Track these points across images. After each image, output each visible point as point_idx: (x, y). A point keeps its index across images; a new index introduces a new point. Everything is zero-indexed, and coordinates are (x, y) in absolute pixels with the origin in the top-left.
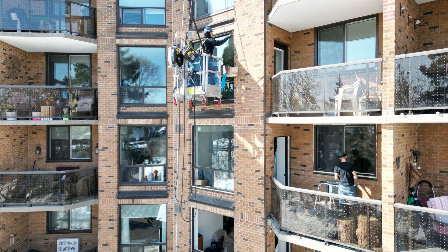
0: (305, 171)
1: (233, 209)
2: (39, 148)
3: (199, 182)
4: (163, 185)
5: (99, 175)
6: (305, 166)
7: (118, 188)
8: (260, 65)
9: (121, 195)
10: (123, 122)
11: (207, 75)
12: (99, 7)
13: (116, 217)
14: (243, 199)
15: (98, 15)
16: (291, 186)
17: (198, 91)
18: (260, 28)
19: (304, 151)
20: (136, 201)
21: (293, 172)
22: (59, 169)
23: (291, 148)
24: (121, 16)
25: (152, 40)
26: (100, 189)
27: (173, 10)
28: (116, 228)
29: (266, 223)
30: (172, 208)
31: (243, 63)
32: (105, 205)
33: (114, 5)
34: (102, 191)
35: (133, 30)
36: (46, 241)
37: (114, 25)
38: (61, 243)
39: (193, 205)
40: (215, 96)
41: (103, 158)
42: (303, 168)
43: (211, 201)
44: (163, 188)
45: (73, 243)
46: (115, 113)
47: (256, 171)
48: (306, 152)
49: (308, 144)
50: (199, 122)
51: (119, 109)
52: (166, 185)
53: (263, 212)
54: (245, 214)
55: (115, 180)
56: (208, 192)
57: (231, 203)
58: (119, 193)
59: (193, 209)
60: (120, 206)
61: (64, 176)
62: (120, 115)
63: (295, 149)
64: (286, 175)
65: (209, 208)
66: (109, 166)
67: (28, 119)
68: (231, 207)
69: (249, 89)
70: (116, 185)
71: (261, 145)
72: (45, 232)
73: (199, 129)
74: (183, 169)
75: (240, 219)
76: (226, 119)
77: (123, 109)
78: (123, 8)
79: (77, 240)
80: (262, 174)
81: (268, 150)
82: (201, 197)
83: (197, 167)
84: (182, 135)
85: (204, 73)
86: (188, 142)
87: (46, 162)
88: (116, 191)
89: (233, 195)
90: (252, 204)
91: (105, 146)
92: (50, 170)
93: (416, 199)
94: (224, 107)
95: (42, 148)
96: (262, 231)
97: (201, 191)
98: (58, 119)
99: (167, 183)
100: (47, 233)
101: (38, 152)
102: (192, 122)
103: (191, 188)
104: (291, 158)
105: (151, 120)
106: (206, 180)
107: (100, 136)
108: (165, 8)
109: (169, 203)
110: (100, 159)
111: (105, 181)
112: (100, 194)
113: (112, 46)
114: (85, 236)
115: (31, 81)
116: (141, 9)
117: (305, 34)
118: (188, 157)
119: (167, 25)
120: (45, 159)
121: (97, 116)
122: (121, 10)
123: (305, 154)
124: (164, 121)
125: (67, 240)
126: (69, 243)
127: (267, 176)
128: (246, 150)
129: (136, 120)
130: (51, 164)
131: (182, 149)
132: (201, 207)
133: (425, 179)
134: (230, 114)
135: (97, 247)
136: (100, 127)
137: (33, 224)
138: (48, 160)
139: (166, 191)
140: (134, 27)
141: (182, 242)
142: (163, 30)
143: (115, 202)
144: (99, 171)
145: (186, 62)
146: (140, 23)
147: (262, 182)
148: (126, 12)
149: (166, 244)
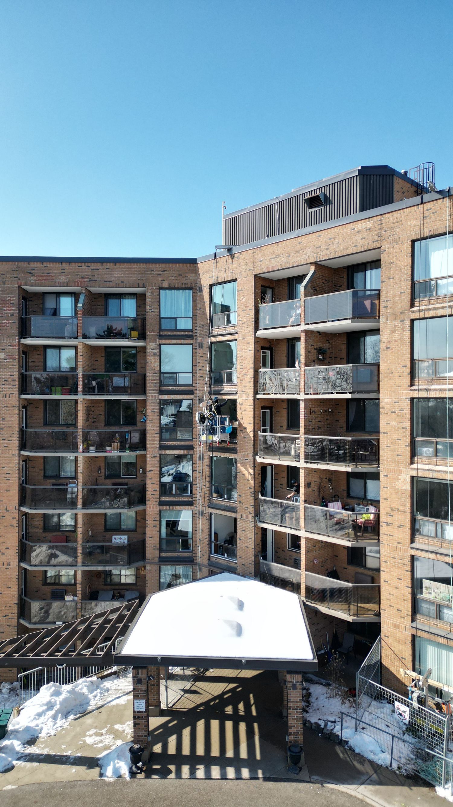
0: (282, 488)
1: (236, 512)
2: (100, 469)
3: (215, 495)
4: (190, 497)
5: (147, 489)
6: (282, 485)
7: (159, 499)
8: (251, 424)
9: (162, 503)
10: (163, 452)
11: (220, 428)
12: (148, 374)
13: (158, 519)
14: (242, 505)
15: (148, 379)
16: (274, 498)
17: (215, 438)
18: (251, 402)
19: (282, 476)
20: (172, 507)
21: (276, 489)
22: (114, 484)
23: (275, 473)
24: (162, 379)
25: (183, 396)
26: (147, 499)
27: (198, 375)
28: (158, 526)
29: (255, 519)
30: (196, 513)
31: (241, 421)
32: (151, 510)
33: (158, 373)
34: (149, 500)
35: (170, 388)
36: (104, 537)
37: (158, 386)
38: (115, 539)
39: (211, 510)
40: (226, 439)
41: (150, 477)
42: (281, 486)
43: (223, 508)
44: (190, 499)
45: (123, 539)
46: (158, 446)
47: (249, 488)
48: (283, 476)
49: (284, 471)
50: (215, 454)
51: (160, 443)
52: (192, 497)
53: (253, 513)
54: (243, 514)
55: (158, 492)
56: (221, 502)
57: (236, 508)
58: (160, 502)
59: (211, 513)
60: (160, 510)
61: (119, 490)
62: (162, 448)
63: (277, 474)
64: (272, 491)
65: (221, 512)
66: (154, 483)
67: (102, 452)
68: (235, 511)
69: (246, 437)
70: (158, 496)
71: (252, 472)
72: (103, 530)
73: (215, 459)
74: (205, 486)
75: (240, 518)
76: (232, 454)
77: (163, 443)
78: (164, 373)
79: (126, 537)
80: (252, 490)
81: (256, 475)
82: (217, 505)
83: (213, 485)
84: (204, 462)
85: (218, 427)
86: (208, 467)
87: (104, 479)
88: (158, 501)
89: (236, 503)
90: (247, 508)
91: (151, 469)
92: (107, 485)
93: (324, 504)
94: (231, 446)
95: (102, 469)
96: (252, 524)
97: (217, 500)
98: (123, 452)
99: (192, 495)
100: (104, 532)
101: (100, 472)
102: (210, 454)
103: (209, 499)
104: (275, 479)
105: (182, 451)
106: (220, 494)
107: (148, 462)
108: (192, 373)
109: (194, 510)
110: (147, 477)
111: (151, 493)
112: (147, 502)
113: (157, 400)
114: (132, 534)
115: (95, 420)
116: (176, 373)
117: (282, 401)
118: (207, 478)
119: (194, 385)
120: (103, 477)
121: (146, 447)
122: (162, 374)
123: (282, 477)
124: (191, 452)
125: (119, 537)
126: (121, 539)
127: (255, 491)
128: (244, 475)
129: (172, 451)
130: (108, 480)
131: (204, 472)
132: (216, 511)
133: (336, 494)
134: (234, 451)
135: (145, 540)
136: (148, 456)
137: (95, 524)
138: (107, 477)
139: (192, 501)
140: (171, 386)
141: (203, 536)
142: (191, 388)
143: (157, 508)
144: (147, 486)
145: (207, 420)
146: (175, 383)
147: (252, 495)
148: (165, 375)
149: (192, 539)
